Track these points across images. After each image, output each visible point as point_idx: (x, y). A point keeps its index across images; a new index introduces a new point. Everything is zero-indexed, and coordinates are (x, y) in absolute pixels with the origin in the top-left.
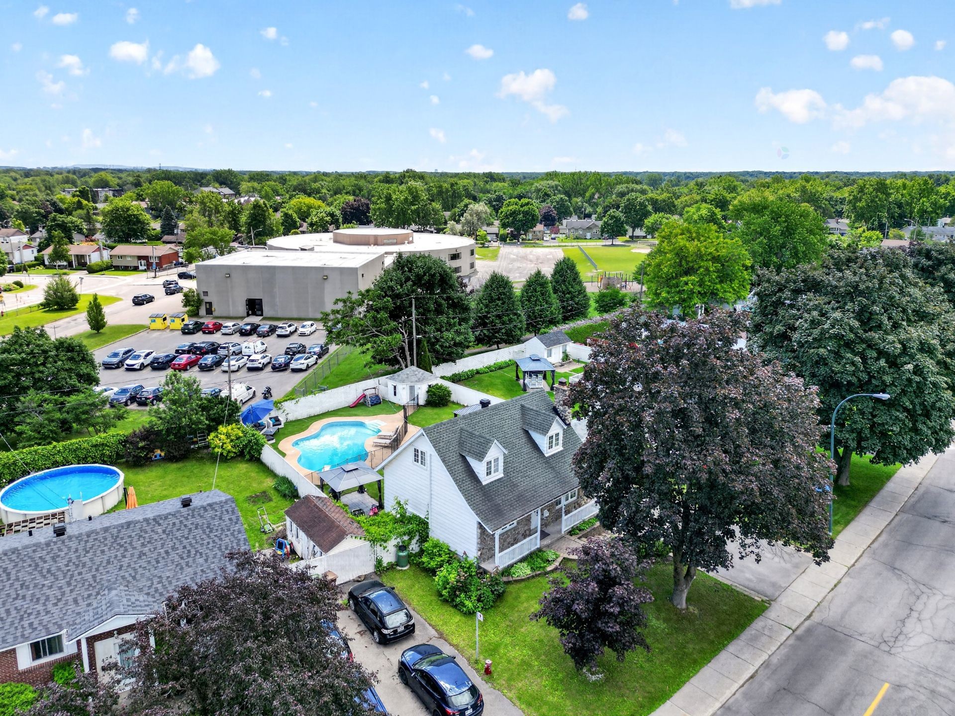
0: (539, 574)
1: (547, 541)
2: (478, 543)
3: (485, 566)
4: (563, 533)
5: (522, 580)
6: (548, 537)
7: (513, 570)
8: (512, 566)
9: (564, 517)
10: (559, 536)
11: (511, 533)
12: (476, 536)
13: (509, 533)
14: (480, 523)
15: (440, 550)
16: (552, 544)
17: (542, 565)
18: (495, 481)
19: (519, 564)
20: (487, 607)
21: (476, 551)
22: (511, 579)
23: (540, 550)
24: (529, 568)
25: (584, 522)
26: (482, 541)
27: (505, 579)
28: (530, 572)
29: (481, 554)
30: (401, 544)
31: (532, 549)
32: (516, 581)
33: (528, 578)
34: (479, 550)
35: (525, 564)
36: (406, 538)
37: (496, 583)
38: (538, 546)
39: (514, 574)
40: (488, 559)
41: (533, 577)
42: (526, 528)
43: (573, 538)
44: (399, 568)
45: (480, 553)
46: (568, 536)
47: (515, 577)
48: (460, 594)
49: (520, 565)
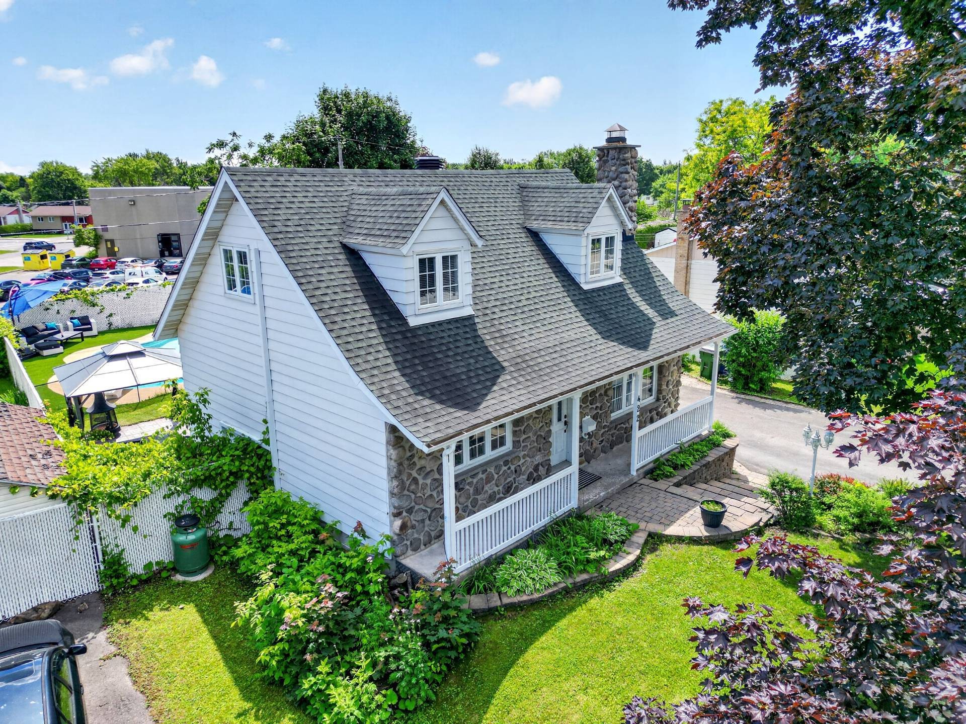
0: (585, 584)
1: (596, 493)
2: (392, 494)
3: (414, 562)
4: (634, 473)
5: (534, 604)
6: (598, 483)
7: (502, 573)
8: (499, 560)
9: (637, 434)
10: (625, 480)
11: (498, 468)
12: (384, 473)
13: (492, 470)
14: (393, 429)
15: (289, 523)
16: (609, 498)
17: (593, 555)
18: (449, 322)
19: (521, 552)
20: (411, 706)
21: (386, 519)
22: (495, 601)
23: (579, 514)
24: (554, 564)
25: (681, 450)
26: (402, 486)
27: (477, 602)
28: (556, 579)
29: (403, 527)
30: (186, 511)
31: (559, 513)
32: (512, 607)
33: (552, 596)
34: (397, 515)
35: (540, 553)
36: (205, 495)
37: (446, 619)
38: (574, 504)
39: (507, 583)
40: (427, 543)
41: (567, 592)
42: (538, 459)
43: (662, 484)
44: (179, 578)
45: (398, 523)
46: (646, 481)
47: (510, 597)
48: (317, 662)
49: (525, 557)
